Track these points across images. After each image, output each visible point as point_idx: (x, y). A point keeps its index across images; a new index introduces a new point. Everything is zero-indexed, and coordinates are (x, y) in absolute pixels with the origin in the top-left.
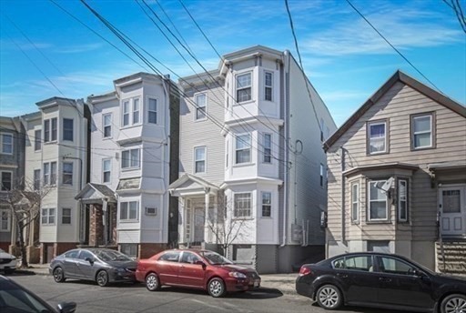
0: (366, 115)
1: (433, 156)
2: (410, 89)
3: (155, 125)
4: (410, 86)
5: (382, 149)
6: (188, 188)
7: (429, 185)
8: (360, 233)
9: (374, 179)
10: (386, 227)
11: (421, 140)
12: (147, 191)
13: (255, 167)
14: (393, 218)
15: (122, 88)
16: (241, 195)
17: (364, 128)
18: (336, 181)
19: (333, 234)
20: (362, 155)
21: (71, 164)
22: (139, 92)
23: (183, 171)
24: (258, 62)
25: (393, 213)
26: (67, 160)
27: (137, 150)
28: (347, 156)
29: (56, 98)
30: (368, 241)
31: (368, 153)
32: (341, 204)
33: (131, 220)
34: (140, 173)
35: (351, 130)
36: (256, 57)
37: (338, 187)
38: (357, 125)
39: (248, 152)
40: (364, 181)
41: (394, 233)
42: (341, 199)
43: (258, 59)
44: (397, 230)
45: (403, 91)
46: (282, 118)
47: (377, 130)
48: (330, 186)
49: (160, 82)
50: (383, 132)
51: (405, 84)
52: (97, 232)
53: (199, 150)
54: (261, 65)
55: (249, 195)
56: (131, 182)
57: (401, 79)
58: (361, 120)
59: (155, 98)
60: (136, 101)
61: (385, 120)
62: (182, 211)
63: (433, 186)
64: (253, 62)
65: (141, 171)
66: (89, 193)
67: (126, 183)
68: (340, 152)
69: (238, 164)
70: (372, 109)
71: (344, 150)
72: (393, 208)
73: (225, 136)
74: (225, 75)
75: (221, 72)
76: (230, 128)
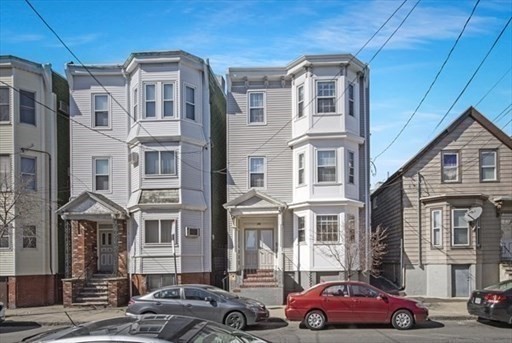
0: (440, 144)
1: (497, 189)
2: (479, 126)
3: (192, 122)
4: (479, 122)
5: (454, 178)
6: (255, 206)
7: (494, 214)
8: (445, 257)
9: (457, 207)
10: (468, 252)
11: (487, 173)
12: (187, 207)
13: (342, 188)
14: (474, 244)
15: (142, 65)
16: (324, 218)
17: (439, 156)
18: (411, 206)
19: (410, 258)
20: (436, 182)
21: (34, 160)
22: (174, 76)
23: (233, 183)
24: (344, 71)
25: (474, 239)
26: (28, 154)
27: (172, 152)
28: (423, 182)
29: (10, 57)
30: (453, 265)
31: (442, 181)
32: (418, 229)
33: (165, 244)
34: (178, 183)
35: (427, 157)
36: (341, 66)
37: (414, 212)
38: (432, 152)
39: (333, 170)
40: (449, 208)
41: (475, 257)
42: (418, 224)
43: (343, 68)
44: (477, 255)
45: (473, 126)
46: (362, 135)
47: (449, 159)
48: (406, 211)
49: (200, 67)
50: (455, 162)
51: (475, 119)
52: (86, 259)
53: (256, 161)
54: (346, 75)
55: (335, 218)
56: (163, 194)
57: (473, 115)
58: (435, 148)
59: (193, 86)
60: (167, 87)
61: (458, 151)
62: (232, 234)
63: (498, 215)
64: (338, 70)
65: (180, 180)
66: (83, 205)
67: (154, 195)
68: (416, 177)
69: (321, 183)
70: (446, 139)
71: (421, 177)
72: (474, 234)
73: (292, 147)
74: (294, 76)
75: (290, 72)
76: (310, 141)
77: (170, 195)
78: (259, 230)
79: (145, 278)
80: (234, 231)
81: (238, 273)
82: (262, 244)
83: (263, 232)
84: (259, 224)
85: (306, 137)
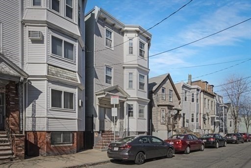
5: (164, 98)
6: (117, 94)
9: (169, 109)
17: (161, 89)
18: (155, 106)
19: (154, 127)
27: (71, 44)
28: (158, 98)
32: (156, 116)
33: (67, 109)
37: (156, 109)
48: (153, 108)
50: (164, 92)
51: (169, 78)
55: (144, 107)
56: (65, 73)
61: (165, 88)
65: (77, 67)
68: (156, 95)
69: (140, 90)
73: (124, 68)
74: (127, 31)
75: (126, 28)
76: (137, 68)
77: (71, 75)
78: (105, 108)
79: (50, 135)
80: (97, 106)
81: (99, 132)
82: (106, 117)
83: (107, 109)
84: (106, 105)
85: (137, 66)
